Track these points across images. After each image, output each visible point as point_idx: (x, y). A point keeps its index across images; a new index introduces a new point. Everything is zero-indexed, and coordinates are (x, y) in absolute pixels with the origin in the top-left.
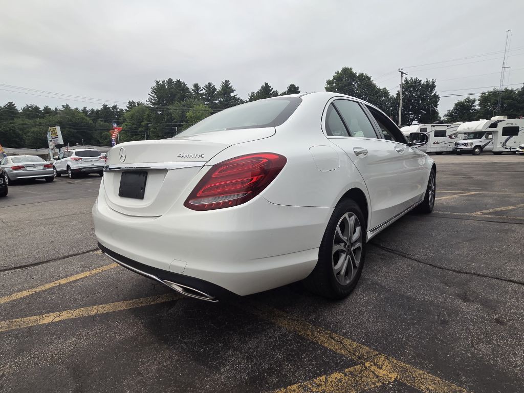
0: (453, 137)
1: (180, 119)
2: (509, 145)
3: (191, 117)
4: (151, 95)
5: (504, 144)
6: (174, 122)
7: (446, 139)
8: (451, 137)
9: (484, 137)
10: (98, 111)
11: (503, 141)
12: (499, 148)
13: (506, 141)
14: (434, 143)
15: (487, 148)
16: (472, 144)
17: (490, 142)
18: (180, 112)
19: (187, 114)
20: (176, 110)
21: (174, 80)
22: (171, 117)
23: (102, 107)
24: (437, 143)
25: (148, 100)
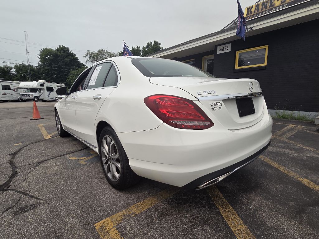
0: (15, 90)
2: (51, 96)
5: (49, 96)
7: (11, 91)
8: (14, 90)
9: (38, 92)
11: (48, 94)
12: (46, 98)
13: (49, 94)
14: (3, 94)
15: (40, 98)
16: (32, 95)
17: (42, 94)
24: (5, 94)
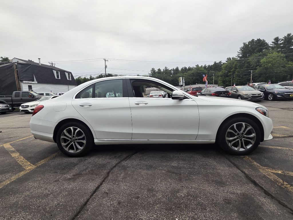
1: (255, 65)
3: (264, 62)
4: (239, 53)
6: (251, 68)
10: (211, 66)
18: (256, 60)
19: (261, 61)
20: (254, 59)
21: (256, 39)
22: (250, 64)
23: (214, 63)
25: (237, 56)
